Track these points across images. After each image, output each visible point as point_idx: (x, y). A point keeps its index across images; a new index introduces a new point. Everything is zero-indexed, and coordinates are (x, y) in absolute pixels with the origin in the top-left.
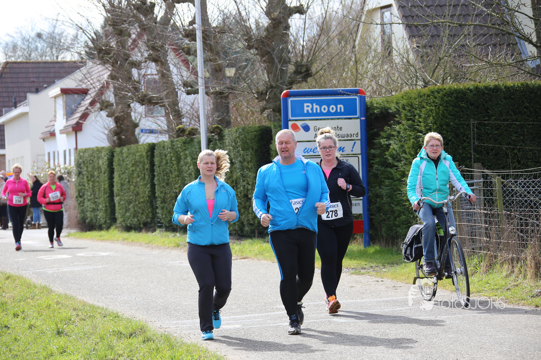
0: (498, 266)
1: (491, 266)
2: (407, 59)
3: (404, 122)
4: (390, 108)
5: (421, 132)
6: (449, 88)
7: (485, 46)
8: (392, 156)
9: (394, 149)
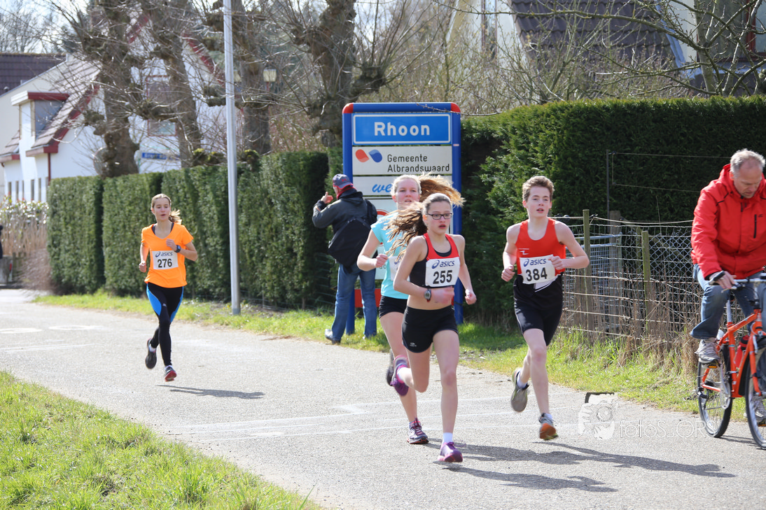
0: (641, 355)
1: (631, 355)
2: (519, 63)
3: (513, 152)
4: (494, 132)
5: (537, 166)
6: (578, 105)
7: (626, 47)
8: (496, 198)
9: (499, 188)
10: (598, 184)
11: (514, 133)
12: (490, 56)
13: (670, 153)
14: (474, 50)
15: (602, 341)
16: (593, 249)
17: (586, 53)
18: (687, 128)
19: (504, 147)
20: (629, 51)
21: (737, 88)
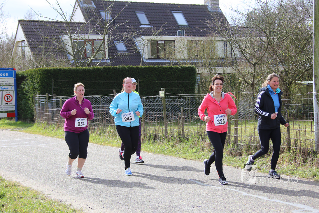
0: (61, 127)
1: (58, 128)
2: (30, 59)
3: (29, 80)
4: (24, 75)
5: (35, 83)
6: (45, 69)
7: (56, 55)
8: (25, 91)
9: (26, 89)
10: (50, 87)
11: (29, 75)
12: (23, 57)
13: (67, 80)
14: (19, 55)
15: (51, 124)
16: (49, 103)
17: (46, 57)
18: (71, 74)
19: (27, 79)
20: (57, 56)
21: (82, 65)
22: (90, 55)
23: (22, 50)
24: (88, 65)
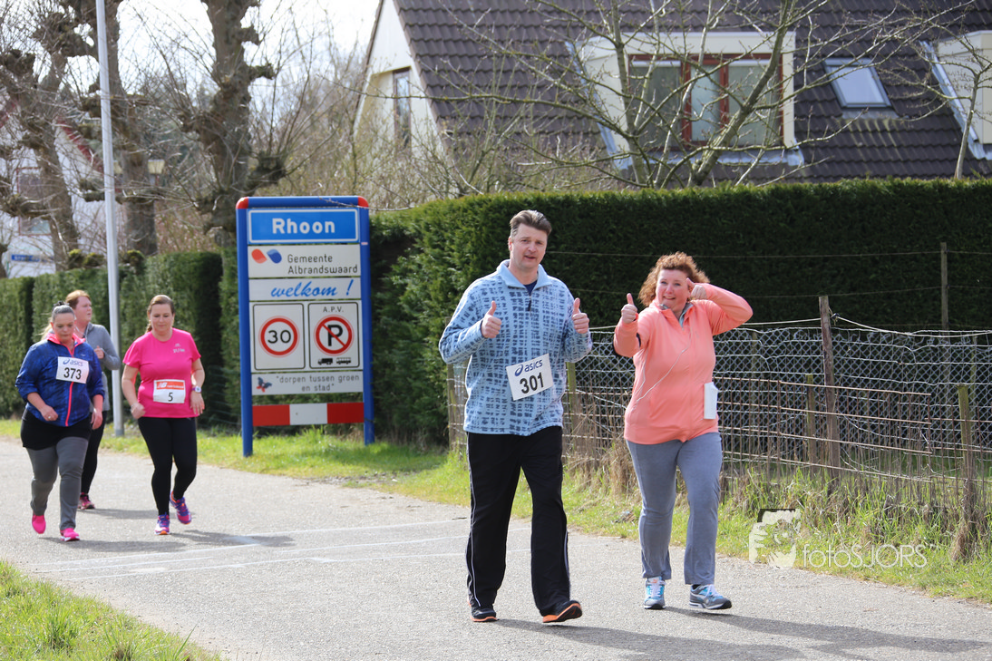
3: (428, 250)
4: (406, 228)
5: (454, 266)
6: (498, 199)
7: (551, 134)
8: (409, 303)
9: (412, 291)
11: (428, 229)
12: (402, 144)
13: (598, 251)
14: (384, 138)
17: (506, 141)
18: (616, 224)
19: (416, 246)
20: (553, 140)
21: (669, 180)
22: (710, 129)
23: (398, 110)
24: (699, 180)
